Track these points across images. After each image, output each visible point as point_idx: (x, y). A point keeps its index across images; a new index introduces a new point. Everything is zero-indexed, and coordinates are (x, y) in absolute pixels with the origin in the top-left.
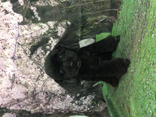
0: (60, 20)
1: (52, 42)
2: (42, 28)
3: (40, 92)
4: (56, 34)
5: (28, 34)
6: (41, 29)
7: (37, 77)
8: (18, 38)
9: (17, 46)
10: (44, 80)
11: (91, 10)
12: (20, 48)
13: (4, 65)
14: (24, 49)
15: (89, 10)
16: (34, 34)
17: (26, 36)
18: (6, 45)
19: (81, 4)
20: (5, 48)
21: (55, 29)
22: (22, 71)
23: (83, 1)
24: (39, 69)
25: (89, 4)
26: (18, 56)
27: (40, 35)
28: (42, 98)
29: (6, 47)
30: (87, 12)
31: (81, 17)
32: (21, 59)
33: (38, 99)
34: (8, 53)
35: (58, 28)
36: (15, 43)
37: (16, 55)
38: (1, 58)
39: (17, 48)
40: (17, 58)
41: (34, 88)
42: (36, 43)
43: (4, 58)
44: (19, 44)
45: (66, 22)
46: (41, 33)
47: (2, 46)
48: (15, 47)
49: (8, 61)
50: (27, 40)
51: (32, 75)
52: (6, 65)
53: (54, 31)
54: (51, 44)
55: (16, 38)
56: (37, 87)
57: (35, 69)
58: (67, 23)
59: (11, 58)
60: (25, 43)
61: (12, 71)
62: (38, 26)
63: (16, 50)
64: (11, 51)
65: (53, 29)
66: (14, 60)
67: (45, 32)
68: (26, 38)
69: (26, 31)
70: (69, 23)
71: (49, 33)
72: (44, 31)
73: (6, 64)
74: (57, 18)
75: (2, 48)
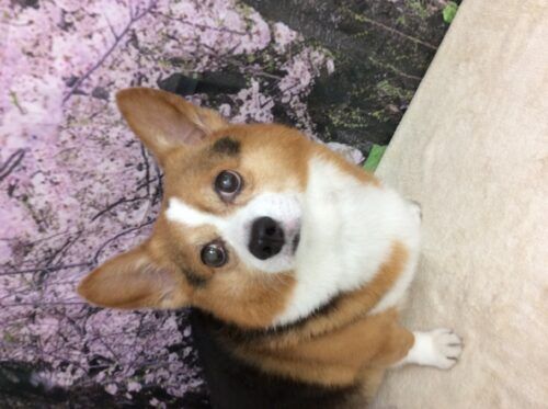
0: (312, 40)
1: (249, 98)
2: (248, 28)
3: (83, 265)
4: (277, 77)
5: (189, 20)
6: (244, 31)
7: (112, 201)
8: (144, 14)
9: (122, 43)
10: (130, 222)
11: (402, 60)
12: (129, 60)
13: (13, 94)
14: (143, 71)
15: (397, 58)
16: (209, 37)
17: (178, 26)
18: (83, 17)
19: (390, 29)
20: (70, 24)
21: (283, 59)
22: (69, 150)
23: (400, 23)
24: (144, 172)
25: (408, 40)
26: (102, 85)
27: (227, 49)
28: (71, 295)
29: (76, 24)
30: (391, 62)
31: (368, 67)
32: (103, 101)
33: (53, 291)
34: (69, 54)
35: (293, 62)
36: (123, 28)
37: (95, 78)
38: (24, 58)
39: (116, 53)
40: (89, 91)
41: (68, 242)
42: (199, 73)
43: (36, 63)
44: (134, 39)
45: (327, 56)
46: (234, 48)
47: (64, 12)
48: (110, 45)
49: (46, 83)
50: (173, 42)
51: (98, 185)
52: (19, 97)
53: (275, 65)
54: (241, 103)
55: (135, 11)
56: (83, 241)
57: (127, 165)
58: (325, 62)
59: (64, 79)
60: (157, 48)
61: (25, 134)
62: (240, 13)
63: (109, 59)
64: (89, 50)
65: (277, 56)
66: (75, 92)
67: (249, 52)
68: (171, 33)
69: (191, 6)
70: (331, 66)
71: (259, 61)
72: (248, 45)
73: (24, 94)
74: (308, 26)
75: (57, 20)
